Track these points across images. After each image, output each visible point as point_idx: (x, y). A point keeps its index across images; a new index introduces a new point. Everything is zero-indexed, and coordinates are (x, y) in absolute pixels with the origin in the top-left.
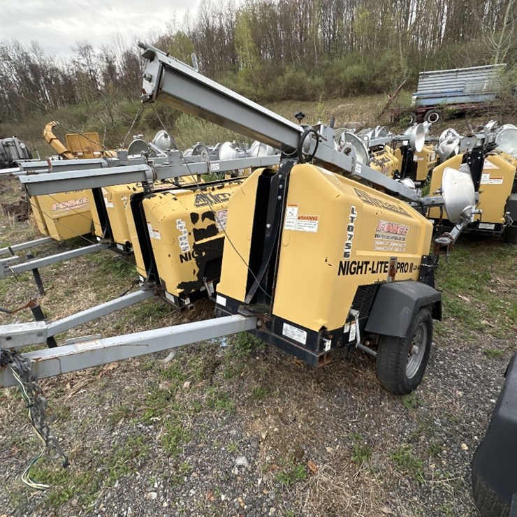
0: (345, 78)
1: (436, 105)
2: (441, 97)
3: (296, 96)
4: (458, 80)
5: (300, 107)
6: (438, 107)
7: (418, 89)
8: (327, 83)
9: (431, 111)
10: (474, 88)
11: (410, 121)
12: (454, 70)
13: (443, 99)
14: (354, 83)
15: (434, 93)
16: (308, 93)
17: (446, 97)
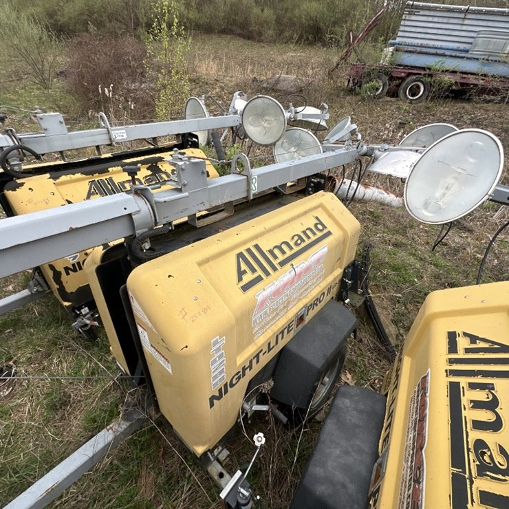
0: (300, 17)
1: (424, 69)
2: (436, 54)
3: (239, 31)
4: (464, 28)
5: (241, 46)
6: (428, 71)
7: (400, 34)
8: (278, 21)
9: (414, 77)
10: (491, 48)
11: (377, 89)
12: (463, 7)
13: (437, 59)
14: (310, 26)
15: (422, 46)
16: (253, 28)
17: (444, 55)
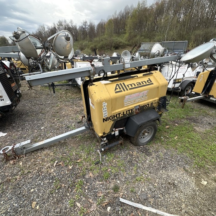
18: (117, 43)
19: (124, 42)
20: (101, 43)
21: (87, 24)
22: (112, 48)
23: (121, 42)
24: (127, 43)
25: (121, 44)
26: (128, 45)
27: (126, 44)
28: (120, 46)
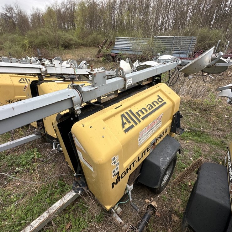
7: (115, 45)
18: (66, 40)
19: (77, 39)
20: (40, 38)
21: (13, 12)
22: (60, 47)
23: (71, 40)
24: (80, 41)
25: (72, 42)
26: (82, 45)
27: (79, 43)
28: (71, 45)
